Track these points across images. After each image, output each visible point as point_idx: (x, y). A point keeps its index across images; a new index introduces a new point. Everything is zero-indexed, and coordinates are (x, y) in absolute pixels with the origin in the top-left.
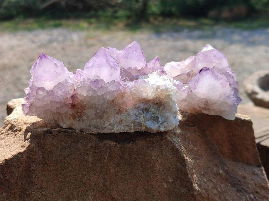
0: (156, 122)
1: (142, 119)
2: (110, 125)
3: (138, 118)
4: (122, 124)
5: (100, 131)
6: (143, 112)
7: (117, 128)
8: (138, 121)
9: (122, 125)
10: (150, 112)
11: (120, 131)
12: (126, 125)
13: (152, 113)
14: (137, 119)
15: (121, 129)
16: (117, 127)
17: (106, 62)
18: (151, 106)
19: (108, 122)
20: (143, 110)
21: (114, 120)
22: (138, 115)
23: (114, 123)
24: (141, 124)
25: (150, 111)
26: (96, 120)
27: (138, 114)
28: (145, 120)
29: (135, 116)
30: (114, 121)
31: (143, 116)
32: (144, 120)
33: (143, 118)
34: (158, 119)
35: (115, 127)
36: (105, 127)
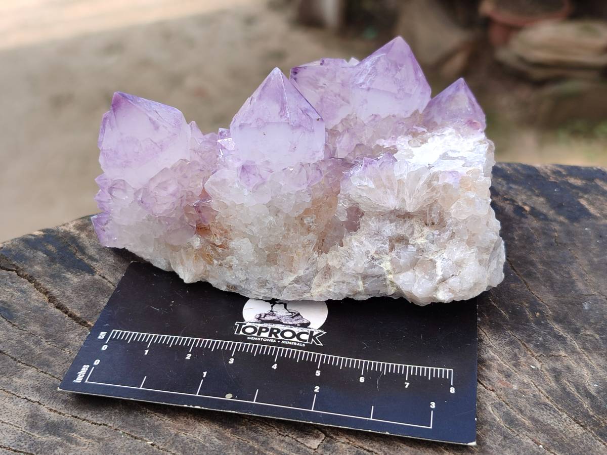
0: (427, 277)
1: (386, 266)
2: (297, 281)
3: (376, 263)
4: (332, 280)
5: (273, 294)
6: (392, 248)
7: (320, 289)
8: (376, 271)
9: (331, 282)
10: (412, 247)
11: (327, 297)
12: (344, 282)
13: (417, 250)
14: (374, 266)
15: (329, 292)
16: (319, 286)
17: (279, 113)
18: (415, 231)
19: (291, 273)
20: (390, 241)
21: (306, 267)
22: (376, 256)
23: (307, 276)
24: (385, 279)
25: (412, 245)
26: (259, 266)
27: (376, 252)
28: (397, 270)
29: (368, 257)
30: (307, 271)
31: (389, 258)
32: (394, 269)
33: (388, 263)
34: (435, 267)
35: (313, 286)
36: (285, 287)
